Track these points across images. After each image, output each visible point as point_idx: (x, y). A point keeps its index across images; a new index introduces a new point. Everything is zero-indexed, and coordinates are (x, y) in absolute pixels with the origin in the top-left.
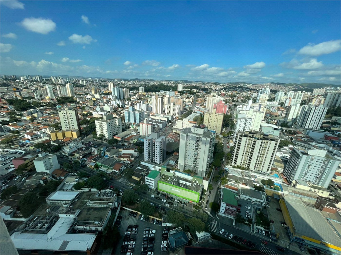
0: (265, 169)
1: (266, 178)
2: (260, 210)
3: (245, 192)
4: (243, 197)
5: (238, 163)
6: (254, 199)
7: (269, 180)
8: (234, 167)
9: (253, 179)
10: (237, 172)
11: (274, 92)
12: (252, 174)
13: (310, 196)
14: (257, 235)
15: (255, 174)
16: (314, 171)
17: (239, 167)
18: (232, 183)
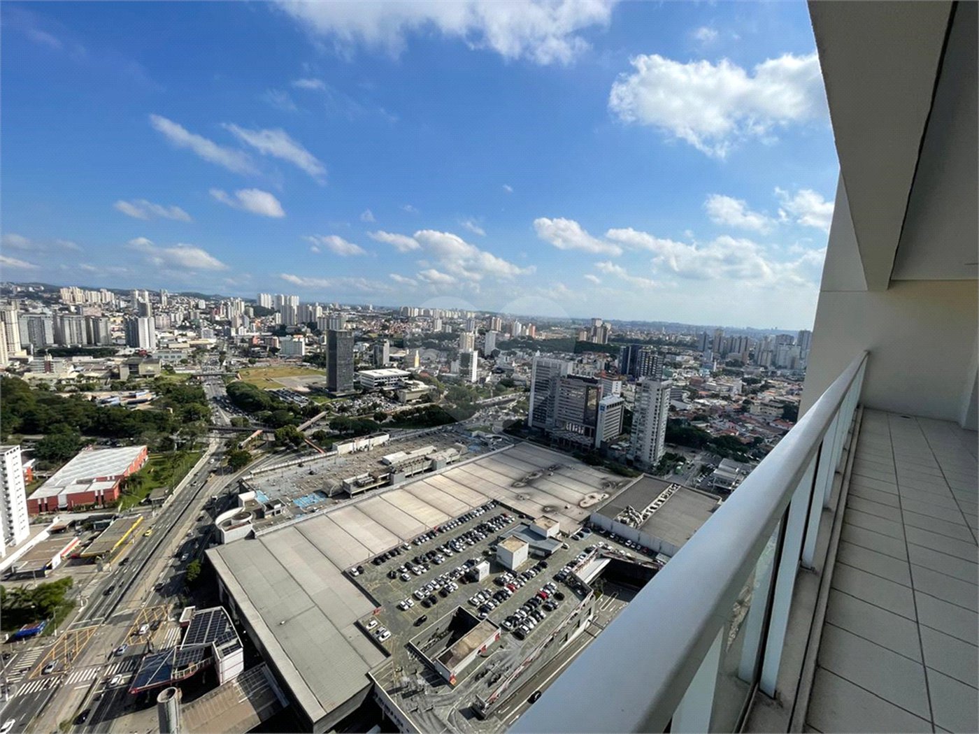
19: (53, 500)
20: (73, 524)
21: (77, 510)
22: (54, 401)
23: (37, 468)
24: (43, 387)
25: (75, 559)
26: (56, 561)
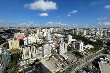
0: (35, 56)
1: (35, 59)
3: (27, 70)
5: (25, 58)
6: (31, 71)
7: (37, 59)
8: (23, 61)
9: (31, 62)
10: (24, 63)
12: (31, 60)
13: (48, 58)
15: (32, 59)
17: (26, 60)
18: (22, 69)
19: (85, 48)
20: (86, 51)
21: (86, 49)
22: (87, 39)
23: (84, 44)
24: (86, 38)
25: (85, 54)
26: (84, 53)
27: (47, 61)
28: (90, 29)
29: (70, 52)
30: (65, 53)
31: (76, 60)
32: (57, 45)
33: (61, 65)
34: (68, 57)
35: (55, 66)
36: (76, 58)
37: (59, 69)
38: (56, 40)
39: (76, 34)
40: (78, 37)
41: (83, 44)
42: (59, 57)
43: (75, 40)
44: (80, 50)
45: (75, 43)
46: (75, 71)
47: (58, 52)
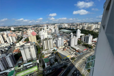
0: (52, 47)
1: (53, 49)
2: (54, 58)
3: (50, 56)
4: (50, 58)
5: (45, 49)
6: (53, 57)
7: (54, 49)
8: (45, 51)
9: (50, 51)
10: (46, 52)
11: (47, 26)
13: (62, 49)
14: (56, 65)
16: (61, 43)
17: (46, 50)
18: (46, 56)
19: (93, 41)
21: (95, 42)
24: (95, 32)
25: (94, 46)
26: (92, 45)
27: (62, 51)
28: (99, 23)
29: (80, 45)
30: (76, 46)
31: (86, 50)
32: (67, 39)
33: (74, 53)
34: (79, 48)
35: (69, 54)
36: (86, 49)
37: (73, 56)
38: (64, 35)
39: (84, 29)
40: (86, 31)
41: (92, 38)
42: (71, 49)
43: (83, 34)
44: (89, 42)
45: (84, 37)
46: (86, 57)
47: (69, 45)
